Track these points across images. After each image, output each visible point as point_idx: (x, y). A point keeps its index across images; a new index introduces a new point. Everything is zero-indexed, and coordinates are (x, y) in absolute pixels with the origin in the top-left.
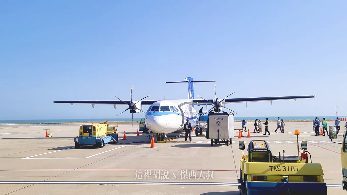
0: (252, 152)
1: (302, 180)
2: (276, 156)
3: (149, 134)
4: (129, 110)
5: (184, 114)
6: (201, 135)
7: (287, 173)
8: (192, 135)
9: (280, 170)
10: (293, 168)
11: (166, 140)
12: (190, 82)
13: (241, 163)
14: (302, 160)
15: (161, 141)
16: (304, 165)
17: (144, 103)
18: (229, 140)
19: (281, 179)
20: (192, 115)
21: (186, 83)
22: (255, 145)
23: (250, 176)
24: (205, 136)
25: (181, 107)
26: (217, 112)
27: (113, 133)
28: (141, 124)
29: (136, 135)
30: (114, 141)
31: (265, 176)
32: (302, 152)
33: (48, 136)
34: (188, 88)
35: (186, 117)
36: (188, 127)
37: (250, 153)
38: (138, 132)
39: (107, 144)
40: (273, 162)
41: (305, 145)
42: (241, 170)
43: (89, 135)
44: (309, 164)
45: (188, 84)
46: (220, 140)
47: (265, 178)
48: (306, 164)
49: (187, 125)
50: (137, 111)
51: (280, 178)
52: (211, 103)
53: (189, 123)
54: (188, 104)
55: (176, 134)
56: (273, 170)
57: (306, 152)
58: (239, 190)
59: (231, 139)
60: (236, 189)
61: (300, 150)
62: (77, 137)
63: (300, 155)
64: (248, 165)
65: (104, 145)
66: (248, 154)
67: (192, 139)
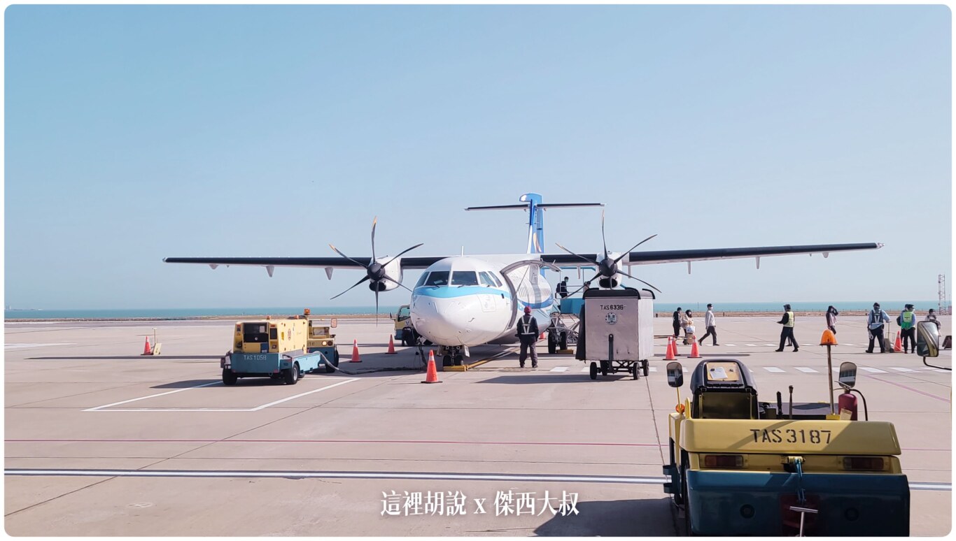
0: (704, 391)
1: (841, 466)
2: (768, 404)
3: (423, 348)
4: (368, 282)
5: (518, 294)
6: (564, 352)
7: (800, 446)
8: (537, 350)
9: (779, 440)
10: (815, 434)
11: (469, 364)
12: (535, 207)
13: (673, 422)
14: (841, 413)
15: (454, 367)
16: (846, 425)
17: (407, 263)
18: (640, 364)
19: (782, 465)
20: (540, 296)
21: (522, 210)
22: (711, 373)
23: (697, 455)
24: (575, 353)
25: (510, 275)
26: (609, 289)
27: (325, 343)
28: (399, 321)
29: (386, 350)
30: (327, 365)
31: (740, 455)
32: (842, 392)
33: (151, 351)
34: (528, 222)
35: (523, 303)
36: (528, 328)
37: (696, 394)
38: (391, 341)
39: (307, 373)
40: (761, 419)
41: (849, 372)
42: (672, 442)
43: (261, 350)
44: (861, 423)
45: (529, 212)
46: (615, 364)
47: (739, 462)
48: (851, 424)
49: (526, 322)
50: (388, 284)
51: (778, 461)
52: (592, 264)
53: (531, 317)
54: (527, 266)
55: (495, 348)
56: (760, 439)
57: (851, 392)
58: (667, 495)
59: (645, 363)
60: (659, 493)
61: (836, 385)
62: (229, 354)
63: (836, 401)
64: (690, 426)
65: (300, 377)
66: (690, 398)
67: (540, 361)
